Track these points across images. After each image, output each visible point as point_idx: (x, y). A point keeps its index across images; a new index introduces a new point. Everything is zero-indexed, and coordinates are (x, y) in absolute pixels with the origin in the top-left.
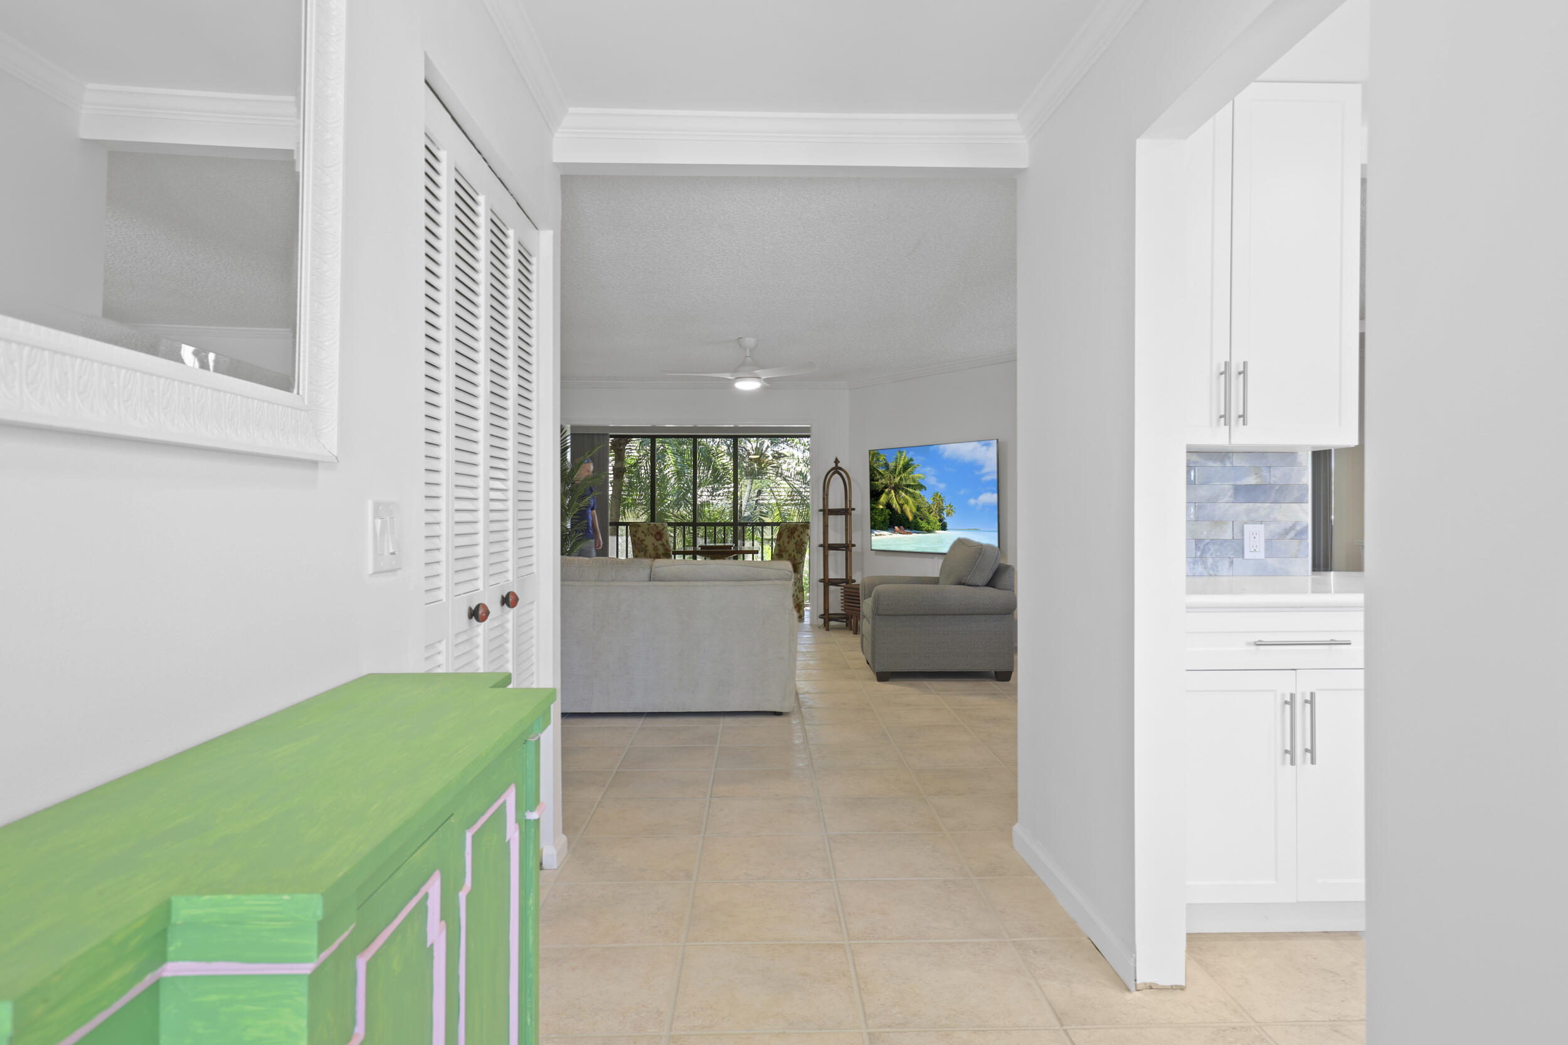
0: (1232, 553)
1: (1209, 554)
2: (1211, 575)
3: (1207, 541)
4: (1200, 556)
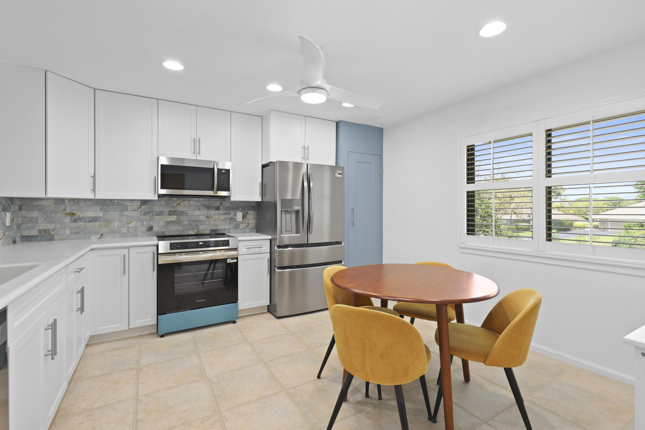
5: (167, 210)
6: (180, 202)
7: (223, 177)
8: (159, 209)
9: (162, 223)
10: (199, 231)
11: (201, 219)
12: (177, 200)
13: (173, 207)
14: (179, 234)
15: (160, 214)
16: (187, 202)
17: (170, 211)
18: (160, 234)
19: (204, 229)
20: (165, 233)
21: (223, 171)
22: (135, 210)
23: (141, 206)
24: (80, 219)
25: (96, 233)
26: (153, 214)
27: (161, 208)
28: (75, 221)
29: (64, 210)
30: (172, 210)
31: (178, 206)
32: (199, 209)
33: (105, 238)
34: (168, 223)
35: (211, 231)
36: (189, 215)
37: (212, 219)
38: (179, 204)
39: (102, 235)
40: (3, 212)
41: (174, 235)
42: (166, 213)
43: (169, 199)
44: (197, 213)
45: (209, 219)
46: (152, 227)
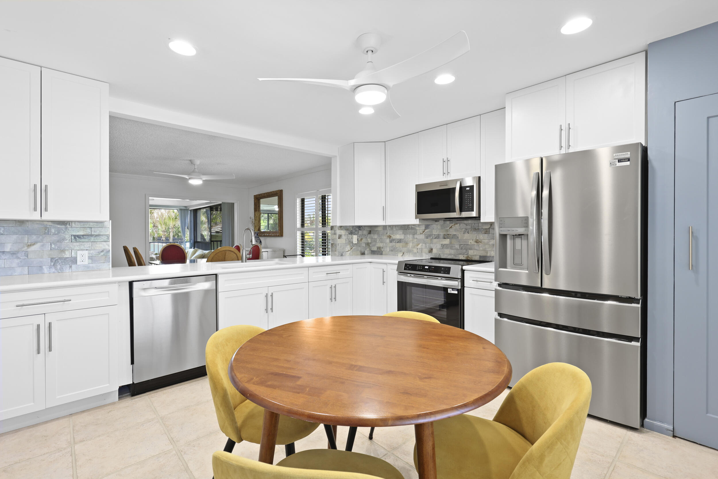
0: (70, 263)
1: (58, 264)
2: (59, 272)
3: (57, 259)
4: (53, 265)
5: (442, 234)
6: (452, 226)
7: (467, 195)
8: (437, 232)
9: (439, 246)
10: (468, 257)
11: (471, 243)
12: (450, 223)
13: (447, 231)
14: (451, 258)
15: (438, 237)
16: (458, 225)
17: (444, 235)
18: (438, 256)
19: (473, 254)
20: (441, 256)
21: (467, 189)
22: (421, 234)
23: (425, 230)
24: (393, 240)
25: (401, 251)
26: (433, 237)
27: (438, 232)
28: (391, 242)
29: (387, 234)
30: (446, 233)
31: (451, 230)
32: (468, 232)
33: (405, 256)
34: (443, 246)
35: (480, 256)
36: (459, 238)
37: (481, 244)
38: (451, 227)
39: (403, 253)
40: (350, 235)
41: (448, 258)
42: (442, 236)
43: (444, 223)
44: (466, 236)
45: (478, 244)
46: (432, 249)
